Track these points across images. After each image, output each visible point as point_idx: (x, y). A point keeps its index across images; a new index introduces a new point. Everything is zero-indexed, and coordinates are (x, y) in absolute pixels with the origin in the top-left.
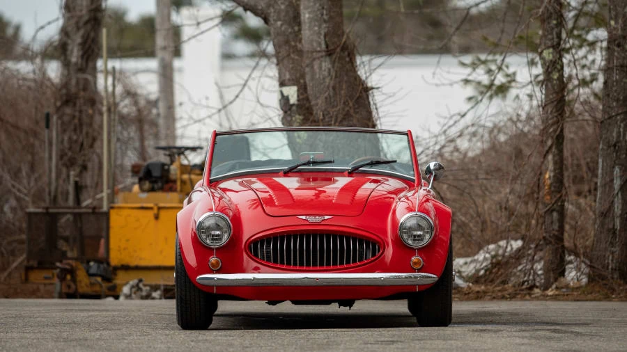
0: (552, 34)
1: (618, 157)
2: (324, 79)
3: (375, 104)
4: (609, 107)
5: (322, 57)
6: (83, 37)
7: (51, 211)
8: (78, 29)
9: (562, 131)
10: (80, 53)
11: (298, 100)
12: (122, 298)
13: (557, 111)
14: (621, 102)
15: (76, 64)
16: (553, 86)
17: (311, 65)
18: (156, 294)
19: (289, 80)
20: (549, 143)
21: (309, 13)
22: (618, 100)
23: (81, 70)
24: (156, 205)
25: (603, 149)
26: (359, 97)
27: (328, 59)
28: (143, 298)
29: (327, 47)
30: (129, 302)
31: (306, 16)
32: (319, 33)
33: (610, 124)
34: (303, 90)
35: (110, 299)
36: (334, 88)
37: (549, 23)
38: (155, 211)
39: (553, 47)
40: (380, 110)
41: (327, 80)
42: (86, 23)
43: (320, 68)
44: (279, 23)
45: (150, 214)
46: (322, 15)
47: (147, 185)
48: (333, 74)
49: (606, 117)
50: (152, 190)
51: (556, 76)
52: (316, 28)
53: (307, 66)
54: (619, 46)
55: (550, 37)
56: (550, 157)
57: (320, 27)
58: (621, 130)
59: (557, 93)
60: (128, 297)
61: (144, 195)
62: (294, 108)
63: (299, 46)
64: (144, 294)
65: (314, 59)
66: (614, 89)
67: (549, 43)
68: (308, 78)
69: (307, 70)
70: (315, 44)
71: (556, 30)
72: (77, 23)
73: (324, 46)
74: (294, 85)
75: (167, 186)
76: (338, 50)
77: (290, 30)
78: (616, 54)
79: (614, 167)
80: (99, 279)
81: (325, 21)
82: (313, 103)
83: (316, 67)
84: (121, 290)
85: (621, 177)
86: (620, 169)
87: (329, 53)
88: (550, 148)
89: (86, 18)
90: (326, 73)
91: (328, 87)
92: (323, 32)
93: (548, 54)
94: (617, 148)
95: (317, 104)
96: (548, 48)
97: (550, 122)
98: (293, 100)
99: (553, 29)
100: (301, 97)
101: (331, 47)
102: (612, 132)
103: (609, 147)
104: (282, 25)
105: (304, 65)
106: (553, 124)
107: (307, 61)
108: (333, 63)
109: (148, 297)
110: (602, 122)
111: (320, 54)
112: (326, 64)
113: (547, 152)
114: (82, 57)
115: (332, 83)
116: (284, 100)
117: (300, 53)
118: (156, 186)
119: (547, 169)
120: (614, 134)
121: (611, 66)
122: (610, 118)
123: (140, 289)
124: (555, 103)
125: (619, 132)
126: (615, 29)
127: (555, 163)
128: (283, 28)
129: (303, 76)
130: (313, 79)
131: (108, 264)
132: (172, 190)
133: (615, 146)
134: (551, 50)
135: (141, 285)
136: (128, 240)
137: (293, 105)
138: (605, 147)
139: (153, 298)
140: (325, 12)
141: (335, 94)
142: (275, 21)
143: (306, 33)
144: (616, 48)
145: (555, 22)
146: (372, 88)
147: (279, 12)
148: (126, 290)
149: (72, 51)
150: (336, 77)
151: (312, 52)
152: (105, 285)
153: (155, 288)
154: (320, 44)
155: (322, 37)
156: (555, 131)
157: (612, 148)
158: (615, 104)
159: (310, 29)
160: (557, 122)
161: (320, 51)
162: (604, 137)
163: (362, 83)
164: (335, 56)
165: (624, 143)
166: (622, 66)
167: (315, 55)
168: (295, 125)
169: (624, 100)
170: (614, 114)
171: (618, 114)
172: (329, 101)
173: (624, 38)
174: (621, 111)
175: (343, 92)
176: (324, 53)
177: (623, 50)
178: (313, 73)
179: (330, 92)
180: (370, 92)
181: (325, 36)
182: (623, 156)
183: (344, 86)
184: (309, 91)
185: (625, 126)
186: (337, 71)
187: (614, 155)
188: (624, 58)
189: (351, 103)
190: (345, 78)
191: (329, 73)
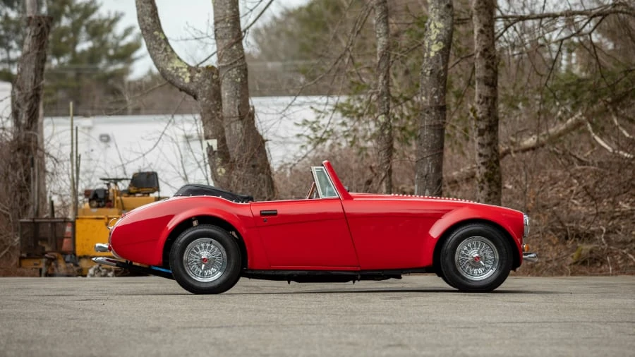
0: (384, 105)
1: (428, 184)
2: (238, 134)
3: (269, 151)
4: (422, 152)
5: (236, 120)
6: (29, 106)
7: (37, 220)
8: (26, 101)
9: (391, 167)
10: (28, 117)
11: (218, 148)
12: (88, 277)
13: (388, 154)
14: (429, 149)
15: (25, 124)
16: (385, 139)
17: (229, 126)
18: (109, 274)
19: (212, 135)
20: (383, 175)
21: (228, 92)
22: (427, 148)
23: (28, 128)
24: (107, 216)
25: (418, 179)
26: (260, 146)
27: (240, 122)
28: (102, 276)
29: (240, 114)
30: (93, 278)
31: (225, 94)
32: (235, 105)
33: (422, 163)
34: (222, 141)
35: (80, 278)
36: (245, 141)
37: (382, 98)
38: (106, 220)
39: (385, 113)
40: (272, 153)
41: (240, 136)
42: (31, 98)
43: (235, 128)
44: (204, 99)
45: (103, 222)
46: (236, 94)
47: (95, 203)
48: (244, 132)
49: (420, 158)
50: (98, 207)
51: (387, 132)
52: (233, 102)
53: (227, 126)
54: (428, 113)
55: (383, 107)
56: (384, 184)
57: (235, 101)
58: (430, 166)
59: (388, 143)
60: (93, 276)
61: (95, 210)
62: (216, 153)
63: (220, 113)
64: (103, 274)
65: (232, 122)
66: (425, 140)
67: (382, 111)
68: (227, 134)
69: (226, 129)
70: (232, 113)
71: (386, 103)
72: (25, 98)
73: (237, 114)
74: (215, 138)
75: (107, 204)
76: (247, 116)
77: (211, 103)
78: (426, 118)
79: (425, 190)
80: (72, 265)
81: (238, 98)
82: (230, 150)
83: (232, 127)
84: (88, 272)
86: (429, 192)
87: (241, 118)
88: (384, 178)
89: (31, 94)
90: (239, 131)
91: (241, 140)
92: (237, 105)
93: (382, 118)
95: (233, 151)
96: (382, 114)
97: (384, 162)
98: (215, 148)
99: (384, 102)
100: (220, 147)
101: (242, 114)
102: (424, 168)
103: (422, 177)
104: (206, 100)
105: (224, 126)
107: (227, 124)
108: (243, 125)
109: (105, 275)
110: (417, 162)
111: (234, 119)
112: (239, 125)
113: (382, 181)
114: (29, 120)
115: (243, 138)
116: (210, 147)
117: (222, 118)
118: (101, 204)
120: (426, 169)
121: (423, 125)
122: (423, 159)
123: (100, 271)
124: (387, 149)
125: (428, 168)
126: (426, 102)
127: (387, 187)
128: (207, 102)
129: (223, 131)
130: (230, 135)
131: (75, 255)
132: (111, 207)
133: (426, 177)
134: (383, 116)
135: (100, 268)
136: (88, 240)
137: (215, 152)
138: (419, 177)
139: (109, 276)
140: (238, 92)
141: (245, 144)
142: (202, 97)
143: (226, 105)
144: (426, 115)
145: (385, 98)
146: (267, 140)
147: (204, 92)
148: (91, 271)
149: (22, 116)
150: (246, 133)
151: (230, 117)
152: (75, 269)
153: (110, 270)
154: (235, 112)
155: (236, 108)
156: (387, 167)
157: (424, 178)
158: (425, 150)
159: (228, 102)
160: (389, 162)
161: (235, 117)
162: (418, 171)
163: (261, 137)
164: (244, 120)
165: (431, 175)
166: (430, 126)
167: (232, 119)
168: (218, 164)
169: (432, 148)
170: (425, 156)
171: (428, 157)
172: (241, 149)
173: (431, 108)
174: (429, 154)
175: (250, 143)
176: (237, 118)
177: (431, 116)
178: (231, 130)
179: (242, 143)
180: (266, 143)
181: (239, 107)
182: (431, 183)
183: (251, 139)
184: (228, 142)
185: (433, 164)
186: (246, 130)
187: (425, 182)
188: (431, 121)
189: (255, 150)
190: (251, 134)
191: (241, 131)
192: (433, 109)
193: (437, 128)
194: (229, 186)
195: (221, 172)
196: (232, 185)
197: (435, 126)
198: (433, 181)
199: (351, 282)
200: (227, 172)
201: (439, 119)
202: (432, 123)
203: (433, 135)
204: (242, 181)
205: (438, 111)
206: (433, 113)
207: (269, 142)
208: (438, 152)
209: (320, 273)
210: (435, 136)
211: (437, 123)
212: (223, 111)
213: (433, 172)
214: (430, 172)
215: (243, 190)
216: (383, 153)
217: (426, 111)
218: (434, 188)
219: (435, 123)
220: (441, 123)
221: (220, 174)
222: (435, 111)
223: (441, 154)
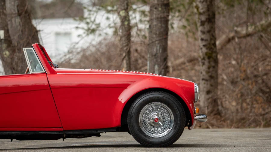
0: (124, 3)
1: (157, 61)
2: (17, 27)
3: (41, 38)
4: (152, 37)
5: (16, 16)
9: (130, 49)
13: (127, 39)
14: (157, 35)
16: (125, 28)
17: (11, 20)
20: (124, 55)
22: (156, 34)
25: (149, 57)
26: (34, 35)
27: (19, 17)
29: (18, 11)
32: (14, 5)
33: (152, 45)
34: (7, 32)
36: (22, 31)
40: (44, 41)
41: (19, 27)
43: (16, 21)
48: (21, 24)
49: (151, 42)
51: (126, 23)
52: (13, 3)
53: (9, 21)
54: (156, 8)
55: (123, 5)
56: (125, 62)
57: (14, 2)
58: (158, 48)
59: (127, 31)
62: (3, 41)
63: (5, 11)
65: (12, 18)
66: (154, 29)
67: (123, 8)
68: (9, 26)
69: (9, 23)
70: (12, 11)
71: (126, 2)
73: (16, 11)
74: (2, 29)
76: (24, 13)
78: (155, 12)
79: (154, 66)
82: (12, 38)
83: (13, 21)
85: (158, 70)
86: (158, 66)
87: (19, 14)
88: (125, 57)
90: (18, 24)
91: (19, 30)
92: (16, 4)
93: (123, 13)
94: (156, 57)
95: (14, 39)
96: (122, 10)
97: (124, 45)
98: (2, 37)
100: (6, 36)
101: (20, 12)
102: (154, 49)
103: (152, 56)
105: (7, 21)
106: (126, 46)
107: (9, 19)
108: (21, 19)
110: (149, 45)
111: (15, 15)
112: (18, 20)
113: (123, 59)
115: (21, 29)
117: (5, 15)
119: (123, 67)
120: (155, 50)
121: (152, 18)
122: (153, 42)
124: (126, 36)
125: (157, 50)
127: (127, 64)
129: (7, 25)
130: (12, 26)
133: (155, 55)
134: (124, 11)
138: (151, 56)
143: (8, 5)
144: (155, 10)
146: (39, 31)
150: (23, 26)
151: (11, 14)
154: (15, 10)
155: (16, 7)
156: (127, 49)
157: (154, 57)
158: (154, 36)
159: (10, 3)
160: (128, 45)
161: (15, 14)
162: (150, 51)
163: (35, 28)
164: (22, 16)
165: (159, 55)
166: (158, 18)
167: (13, 15)
168: (4, 49)
169: (159, 34)
170: (154, 40)
171: (156, 41)
172: (19, 37)
173: (158, 5)
174: (157, 39)
175: (26, 33)
176: (17, 15)
177: (158, 11)
178: (12, 24)
179: (21, 33)
180: (39, 33)
181: (17, 6)
182: (159, 60)
183: (27, 30)
184: (10, 32)
185: (160, 46)
186: (23, 23)
187: (155, 60)
188: (159, 14)
189: (30, 38)
190: (27, 26)
191: (20, 24)
192: (160, 6)
193: (163, 20)
194: (12, 64)
195: (6, 54)
196: (14, 64)
197: (161, 18)
198: (161, 59)
199: (62, 139)
200: (10, 54)
201: (164, 13)
202: (159, 16)
203: (160, 25)
204: (21, 60)
205: (163, 7)
206: (160, 9)
207: (41, 32)
208: (164, 37)
209: (31, 133)
210: (161, 26)
211: (163, 16)
212: (7, 9)
213: (161, 51)
214: (158, 52)
215: (22, 67)
216: (124, 39)
217: (155, 7)
218: (162, 64)
219: (161, 16)
220: (165, 16)
221: (5, 56)
222: (161, 7)
223: (166, 39)
